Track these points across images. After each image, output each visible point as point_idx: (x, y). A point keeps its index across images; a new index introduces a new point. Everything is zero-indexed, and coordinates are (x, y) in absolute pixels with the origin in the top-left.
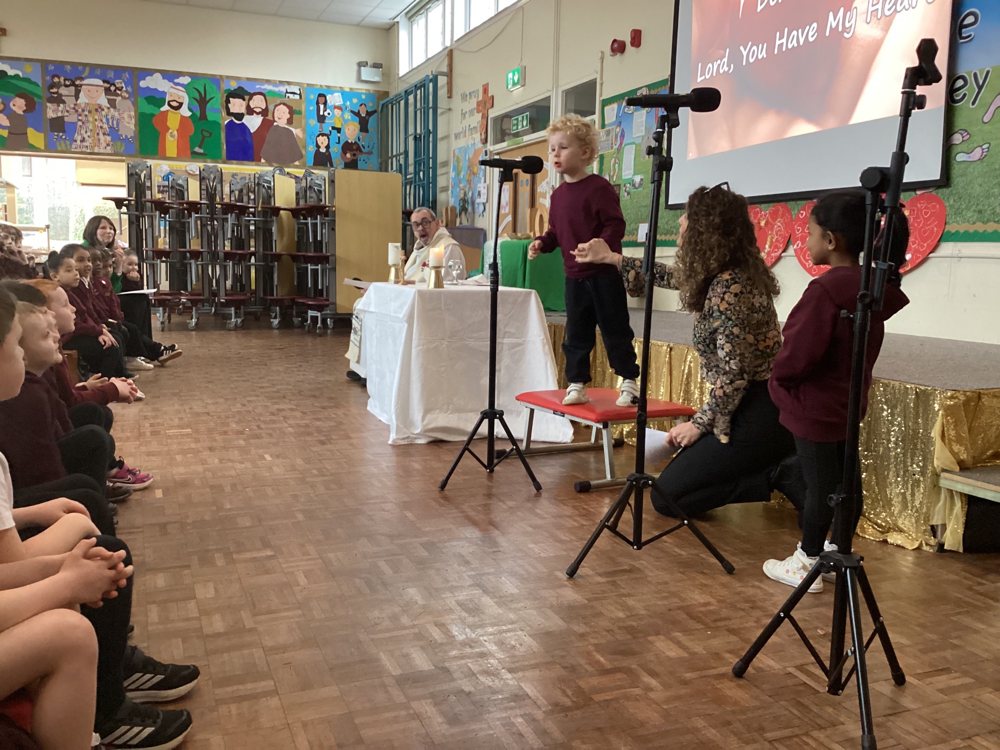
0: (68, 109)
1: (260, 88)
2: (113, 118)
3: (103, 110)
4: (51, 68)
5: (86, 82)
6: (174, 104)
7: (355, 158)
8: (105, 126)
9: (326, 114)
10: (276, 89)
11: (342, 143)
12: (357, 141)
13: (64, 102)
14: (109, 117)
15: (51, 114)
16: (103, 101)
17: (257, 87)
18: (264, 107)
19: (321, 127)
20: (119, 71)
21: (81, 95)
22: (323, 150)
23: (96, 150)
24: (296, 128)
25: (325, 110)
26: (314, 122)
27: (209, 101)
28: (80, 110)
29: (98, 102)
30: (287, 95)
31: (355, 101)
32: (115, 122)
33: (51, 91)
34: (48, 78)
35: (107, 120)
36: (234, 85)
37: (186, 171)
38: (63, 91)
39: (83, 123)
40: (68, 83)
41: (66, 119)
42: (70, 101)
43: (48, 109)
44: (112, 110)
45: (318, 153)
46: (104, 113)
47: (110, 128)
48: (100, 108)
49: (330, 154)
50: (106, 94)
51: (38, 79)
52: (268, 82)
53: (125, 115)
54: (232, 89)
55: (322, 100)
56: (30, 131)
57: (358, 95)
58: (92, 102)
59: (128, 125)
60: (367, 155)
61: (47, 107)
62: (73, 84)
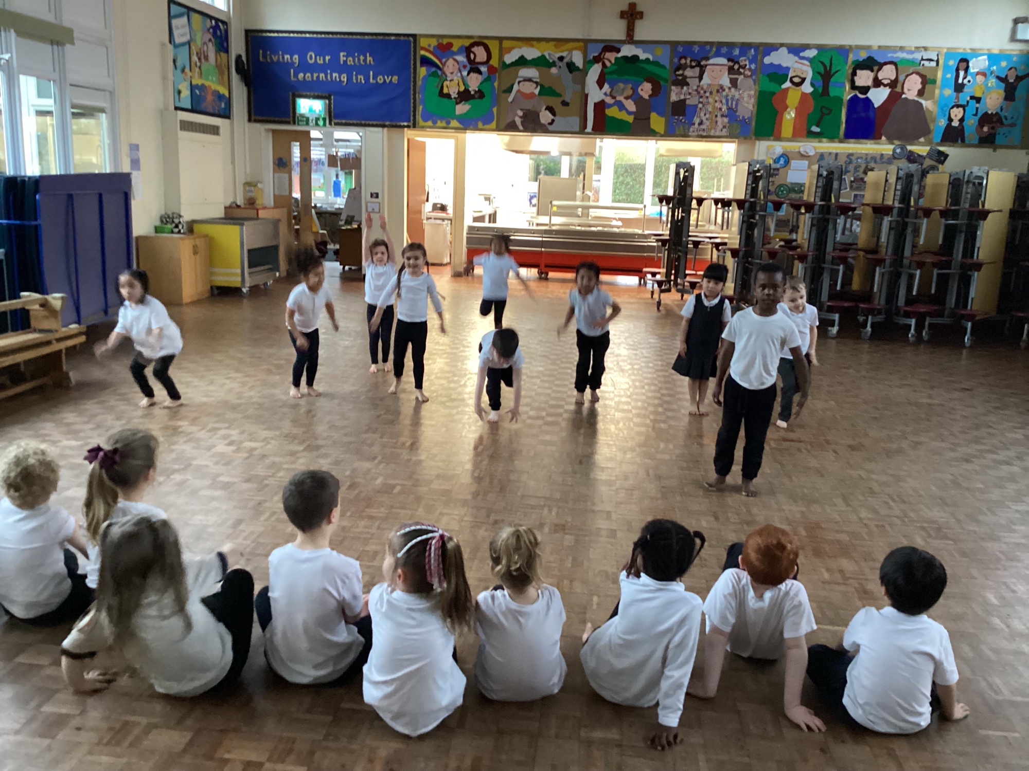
0: (690, 91)
1: (892, 57)
2: (732, 99)
3: (724, 90)
4: (680, 49)
5: (711, 61)
6: (796, 80)
7: (993, 131)
8: (724, 108)
9: (965, 81)
10: (910, 57)
11: (980, 114)
12: (999, 111)
13: (687, 84)
14: (729, 97)
15: (674, 98)
16: (725, 81)
17: (889, 55)
18: (893, 78)
19: (957, 98)
20: (745, 47)
21: (705, 76)
22: (955, 124)
23: (712, 133)
24: (926, 100)
25: (965, 78)
26: (949, 92)
27: (833, 75)
28: (702, 92)
29: (720, 83)
30: (922, 62)
31: (1004, 64)
32: (734, 103)
33: (677, 73)
34: (676, 60)
35: (727, 101)
36: (863, 55)
37: (799, 152)
38: (689, 72)
39: (703, 106)
40: (694, 64)
41: (688, 102)
42: (693, 83)
43: (672, 92)
44: (733, 90)
45: (949, 127)
46: (724, 93)
47: (729, 109)
48: (722, 88)
49: (963, 127)
50: (729, 74)
51: (666, 62)
52: (902, 49)
53: (745, 95)
54: (861, 60)
55: (964, 65)
56: (654, 116)
57: (1007, 57)
58: (715, 83)
59: (746, 105)
60: (1009, 128)
61: (671, 90)
62: (699, 65)
